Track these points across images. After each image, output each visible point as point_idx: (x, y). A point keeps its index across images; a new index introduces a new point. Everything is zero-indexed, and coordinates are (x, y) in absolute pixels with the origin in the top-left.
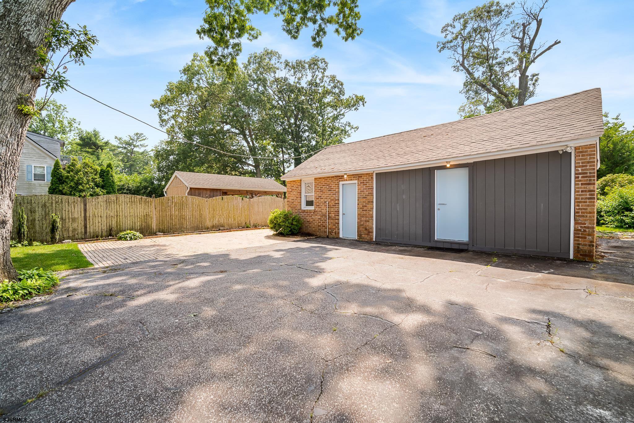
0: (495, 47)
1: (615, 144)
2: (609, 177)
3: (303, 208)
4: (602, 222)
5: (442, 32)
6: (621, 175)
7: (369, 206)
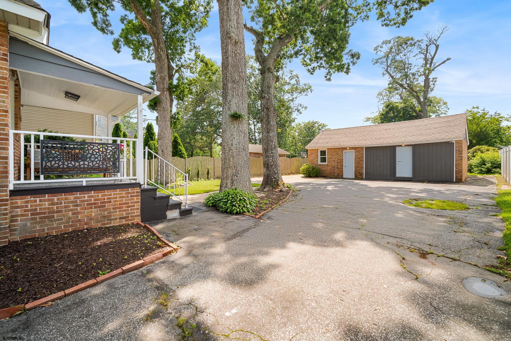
0: (410, 63)
1: (481, 129)
2: (477, 147)
3: (319, 164)
4: (472, 171)
5: (374, 50)
6: (484, 146)
7: (362, 162)
